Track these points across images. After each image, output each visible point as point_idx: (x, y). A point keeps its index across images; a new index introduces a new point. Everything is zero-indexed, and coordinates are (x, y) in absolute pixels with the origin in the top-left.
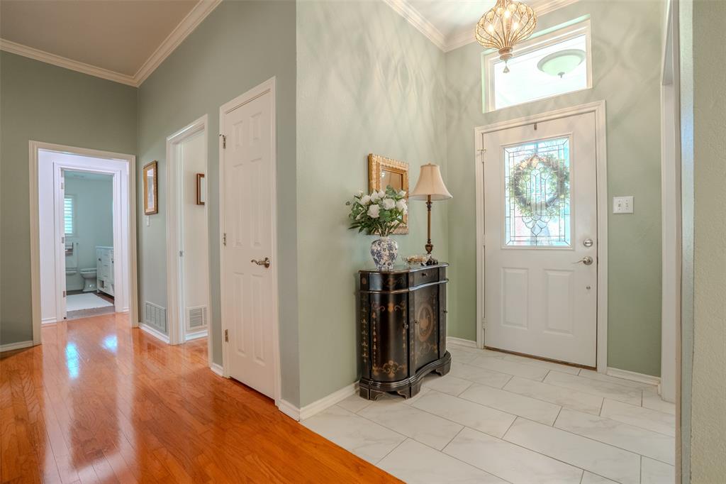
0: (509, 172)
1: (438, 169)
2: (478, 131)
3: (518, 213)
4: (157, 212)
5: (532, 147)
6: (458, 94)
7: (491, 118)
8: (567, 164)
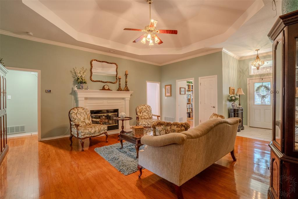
0: (256, 88)
1: (242, 89)
2: (248, 79)
3: (258, 97)
4: (171, 96)
5: (262, 83)
6: (243, 70)
7: (251, 76)
8: (270, 87)
